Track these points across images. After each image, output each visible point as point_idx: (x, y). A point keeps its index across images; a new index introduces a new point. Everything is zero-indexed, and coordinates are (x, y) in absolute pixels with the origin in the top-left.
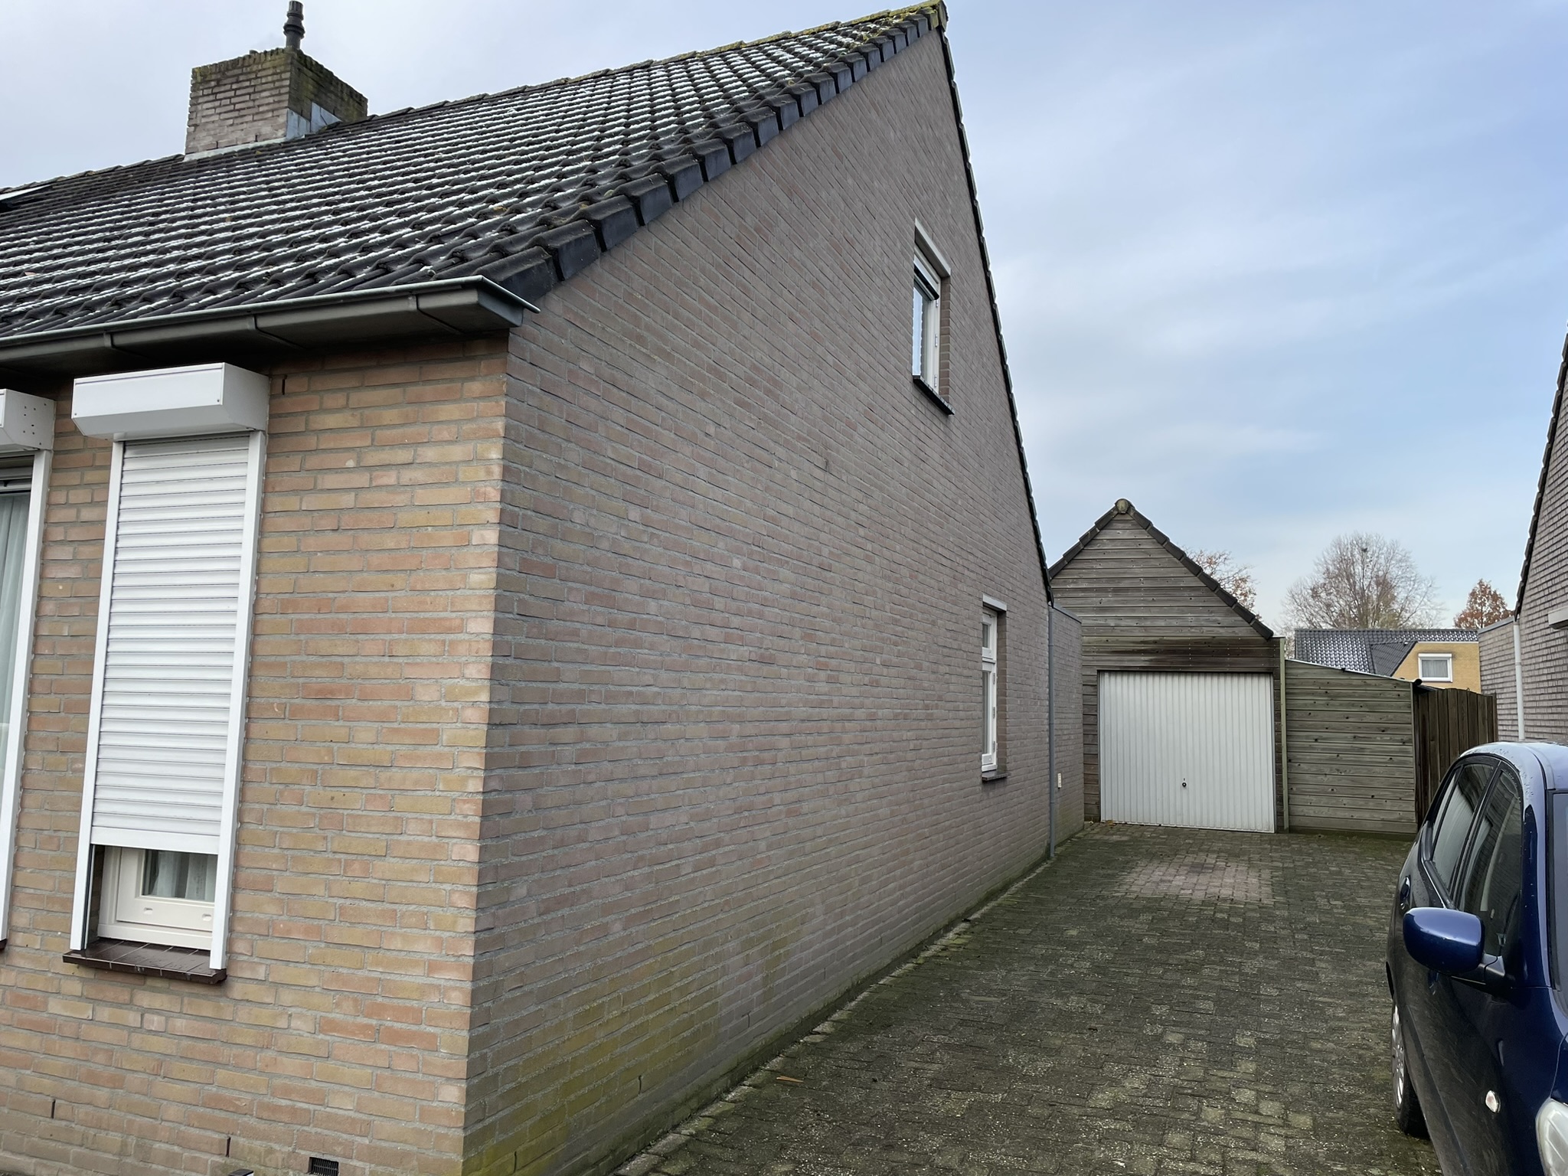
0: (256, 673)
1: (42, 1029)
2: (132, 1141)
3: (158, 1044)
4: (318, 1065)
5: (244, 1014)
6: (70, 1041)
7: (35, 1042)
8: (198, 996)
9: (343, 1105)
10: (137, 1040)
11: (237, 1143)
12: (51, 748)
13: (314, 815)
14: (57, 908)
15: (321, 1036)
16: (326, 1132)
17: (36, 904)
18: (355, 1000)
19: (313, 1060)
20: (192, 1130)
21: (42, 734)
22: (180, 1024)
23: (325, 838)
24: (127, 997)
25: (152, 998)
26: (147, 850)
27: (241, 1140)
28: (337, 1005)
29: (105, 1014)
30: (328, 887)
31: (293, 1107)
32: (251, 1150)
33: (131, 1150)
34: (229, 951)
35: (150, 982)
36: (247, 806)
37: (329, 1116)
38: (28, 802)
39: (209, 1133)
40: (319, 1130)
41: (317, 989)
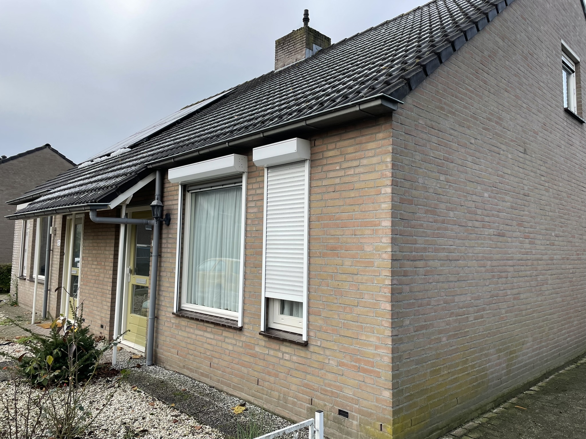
0: (311, 241)
1: (254, 356)
2: (282, 395)
3: (288, 364)
4: (339, 377)
5: (314, 357)
6: (262, 360)
7: (252, 360)
8: (299, 349)
9: (349, 392)
10: (282, 362)
11: (314, 401)
12: (252, 266)
13: (332, 290)
14: (256, 317)
15: (340, 367)
16: (343, 401)
17: (250, 316)
18: (350, 356)
19: (338, 375)
20: (300, 394)
21: (249, 262)
22: (294, 358)
23: (337, 298)
24: (278, 348)
25: (285, 348)
26: (281, 300)
27: (316, 400)
28: (344, 357)
29: (272, 352)
30: (339, 316)
31: (332, 391)
32: (319, 404)
33: (281, 398)
34: (308, 335)
35: (285, 343)
36: (311, 286)
37: (344, 395)
38: (247, 283)
39: (305, 396)
40: (341, 400)
41: (337, 351)
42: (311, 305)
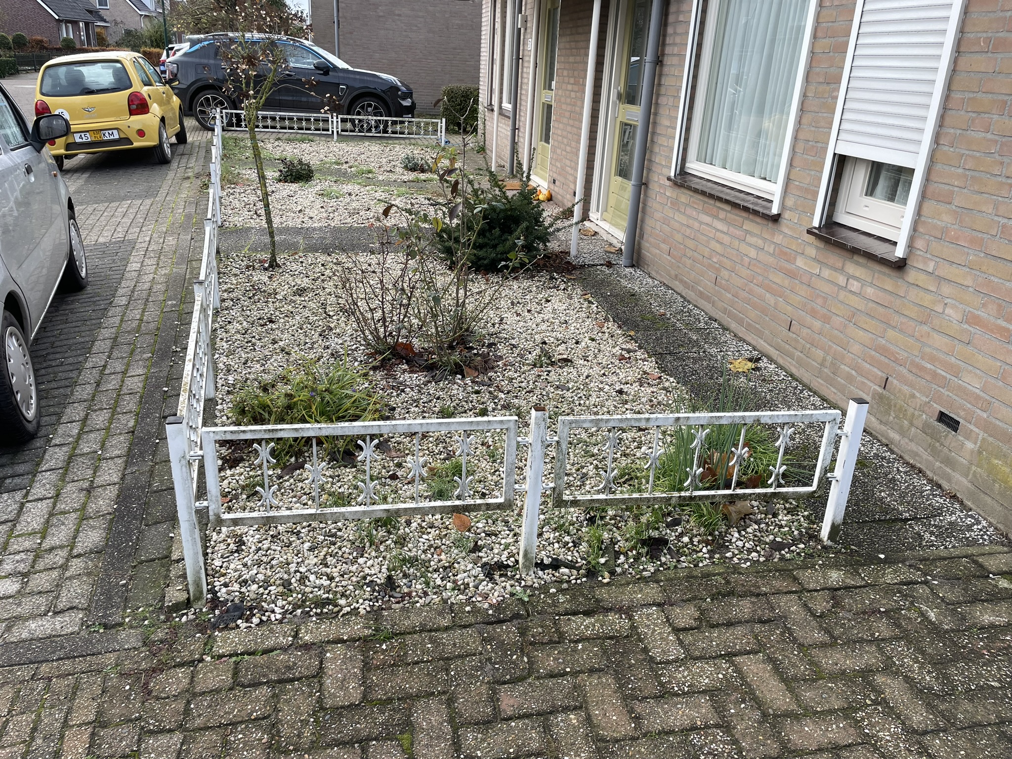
0: (971, 9)
1: (791, 275)
2: (829, 359)
3: (854, 301)
4: (959, 347)
5: (914, 294)
6: (805, 286)
7: (787, 282)
8: (884, 274)
9: (973, 383)
10: (842, 295)
11: (892, 383)
12: (821, 80)
13: (996, 142)
14: (809, 197)
15: (966, 326)
16: (955, 397)
17: (797, 193)
18: (1000, 306)
19: (956, 342)
20: (865, 364)
21: (818, 70)
22: (870, 291)
23: (1002, 163)
24: (840, 265)
25: (856, 269)
26: (873, 162)
27: (895, 382)
28: (984, 305)
29: (826, 273)
30: (996, 207)
31: (935, 372)
32: (900, 390)
33: (828, 364)
34: (910, 246)
35: (856, 257)
36: (945, 130)
37: (960, 386)
38: (804, 121)
39: (875, 370)
40: (951, 394)
41: (971, 289)
42: (934, 177)
